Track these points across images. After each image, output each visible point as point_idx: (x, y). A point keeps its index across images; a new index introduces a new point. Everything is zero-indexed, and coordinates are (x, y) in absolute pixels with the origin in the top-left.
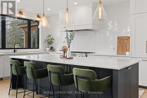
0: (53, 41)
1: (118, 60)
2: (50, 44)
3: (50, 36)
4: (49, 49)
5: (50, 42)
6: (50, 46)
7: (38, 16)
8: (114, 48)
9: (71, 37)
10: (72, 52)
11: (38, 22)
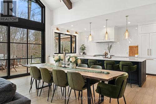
0: (85, 48)
3: (83, 45)
5: (83, 49)
6: (83, 51)
7: (76, 33)
8: (127, 53)
9: (110, 47)
11: (75, 36)
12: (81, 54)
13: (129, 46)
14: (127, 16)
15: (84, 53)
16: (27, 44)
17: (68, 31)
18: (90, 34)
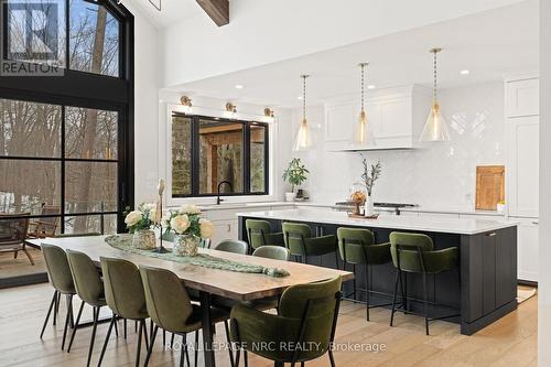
0: (305, 174)
1: (477, 221)
2: (297, 183)
3: (297, 161)
4: (294, 194)
5: (296, 177)
6: (297, 187)
7: (267, 112)
8: (468, 195)
9: (373, 174)
10: (375, 204)
11: (265, 125)
12: (291, 196)
13: (478, 168)
14: (435, 51)
15: (300, 194)
16: (63, 160)
17: (230, 107)
18: (305, 122)
